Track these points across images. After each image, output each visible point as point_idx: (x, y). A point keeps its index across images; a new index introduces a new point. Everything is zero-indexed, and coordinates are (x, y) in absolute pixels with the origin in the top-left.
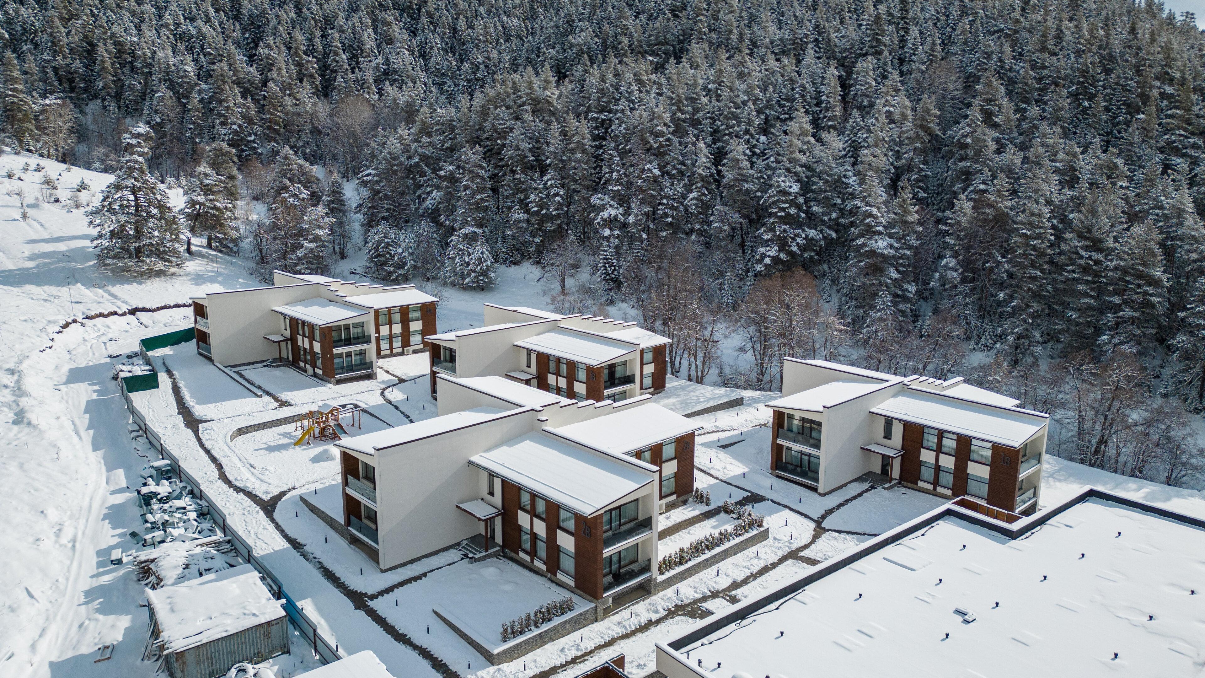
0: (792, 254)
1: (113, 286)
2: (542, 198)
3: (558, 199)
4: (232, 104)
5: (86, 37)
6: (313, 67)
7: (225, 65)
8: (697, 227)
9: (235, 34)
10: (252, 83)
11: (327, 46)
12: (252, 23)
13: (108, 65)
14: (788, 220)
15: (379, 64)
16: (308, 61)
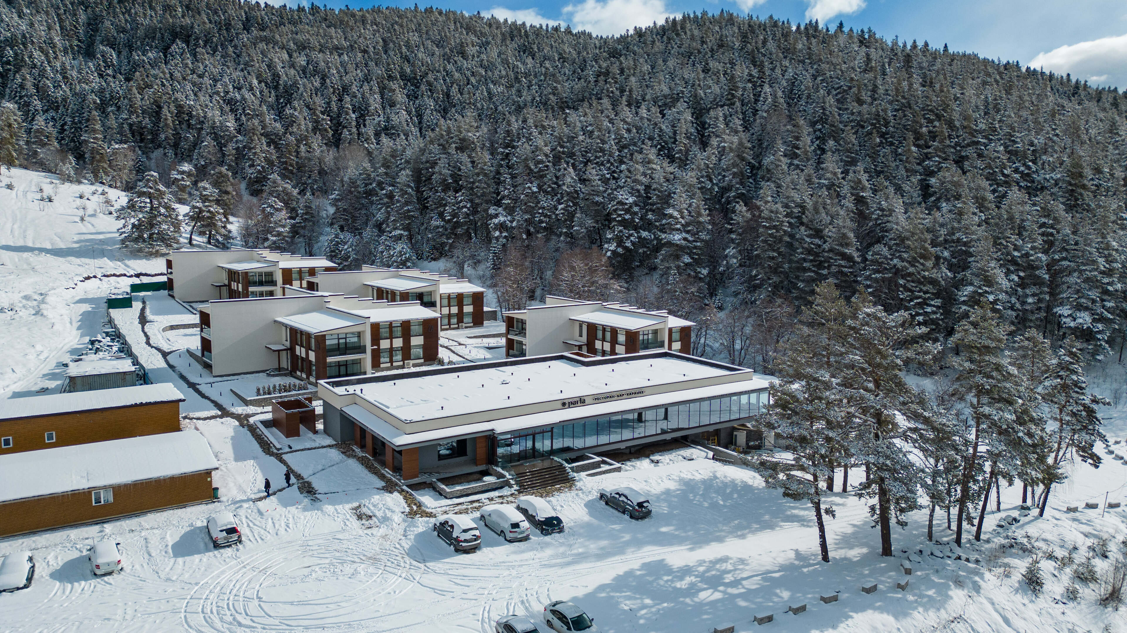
0: (626, 248)
1: (129, 259)
2: (454, 210)
3: (465, 210)
4: (258, 150)
5: (155, 101)
6: (326, 122)
7: (256, 122)
8: (565, 230)
9: (270, 100)
10: (277, 135)
11: (341, 108)
12: (286, 91)
13: (170, 121)
14: (624, 223)
15: (380, 121)
16: (323, 119)
